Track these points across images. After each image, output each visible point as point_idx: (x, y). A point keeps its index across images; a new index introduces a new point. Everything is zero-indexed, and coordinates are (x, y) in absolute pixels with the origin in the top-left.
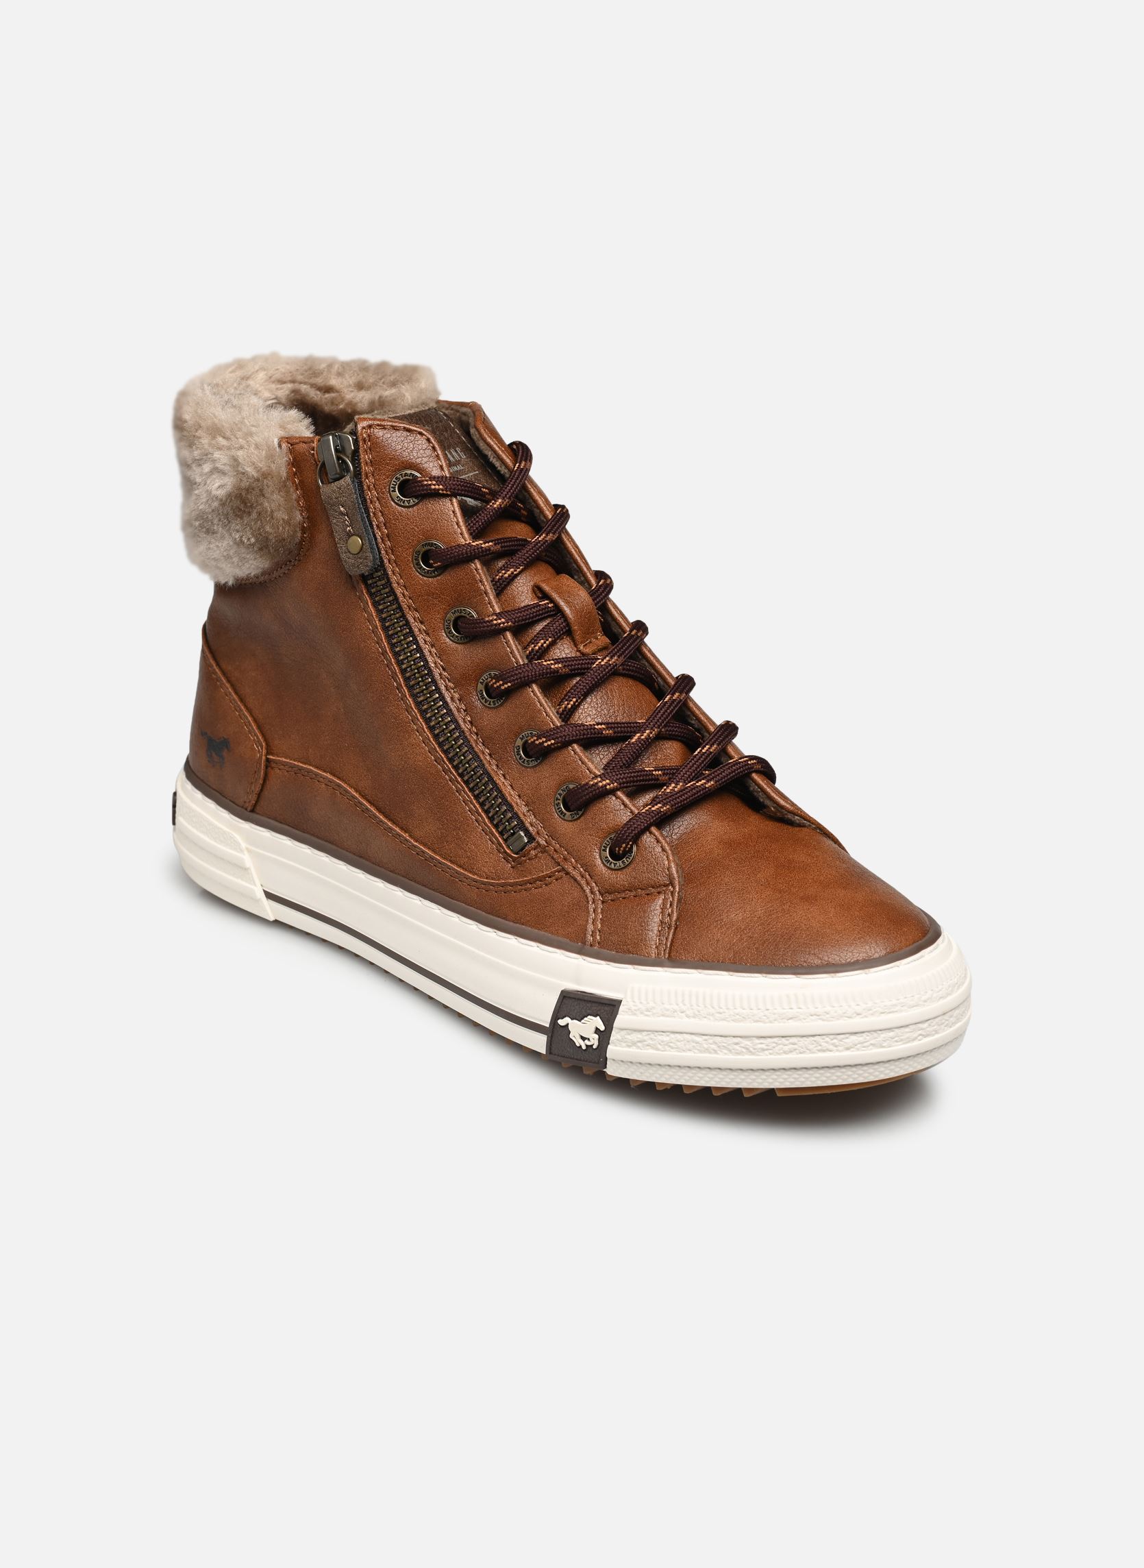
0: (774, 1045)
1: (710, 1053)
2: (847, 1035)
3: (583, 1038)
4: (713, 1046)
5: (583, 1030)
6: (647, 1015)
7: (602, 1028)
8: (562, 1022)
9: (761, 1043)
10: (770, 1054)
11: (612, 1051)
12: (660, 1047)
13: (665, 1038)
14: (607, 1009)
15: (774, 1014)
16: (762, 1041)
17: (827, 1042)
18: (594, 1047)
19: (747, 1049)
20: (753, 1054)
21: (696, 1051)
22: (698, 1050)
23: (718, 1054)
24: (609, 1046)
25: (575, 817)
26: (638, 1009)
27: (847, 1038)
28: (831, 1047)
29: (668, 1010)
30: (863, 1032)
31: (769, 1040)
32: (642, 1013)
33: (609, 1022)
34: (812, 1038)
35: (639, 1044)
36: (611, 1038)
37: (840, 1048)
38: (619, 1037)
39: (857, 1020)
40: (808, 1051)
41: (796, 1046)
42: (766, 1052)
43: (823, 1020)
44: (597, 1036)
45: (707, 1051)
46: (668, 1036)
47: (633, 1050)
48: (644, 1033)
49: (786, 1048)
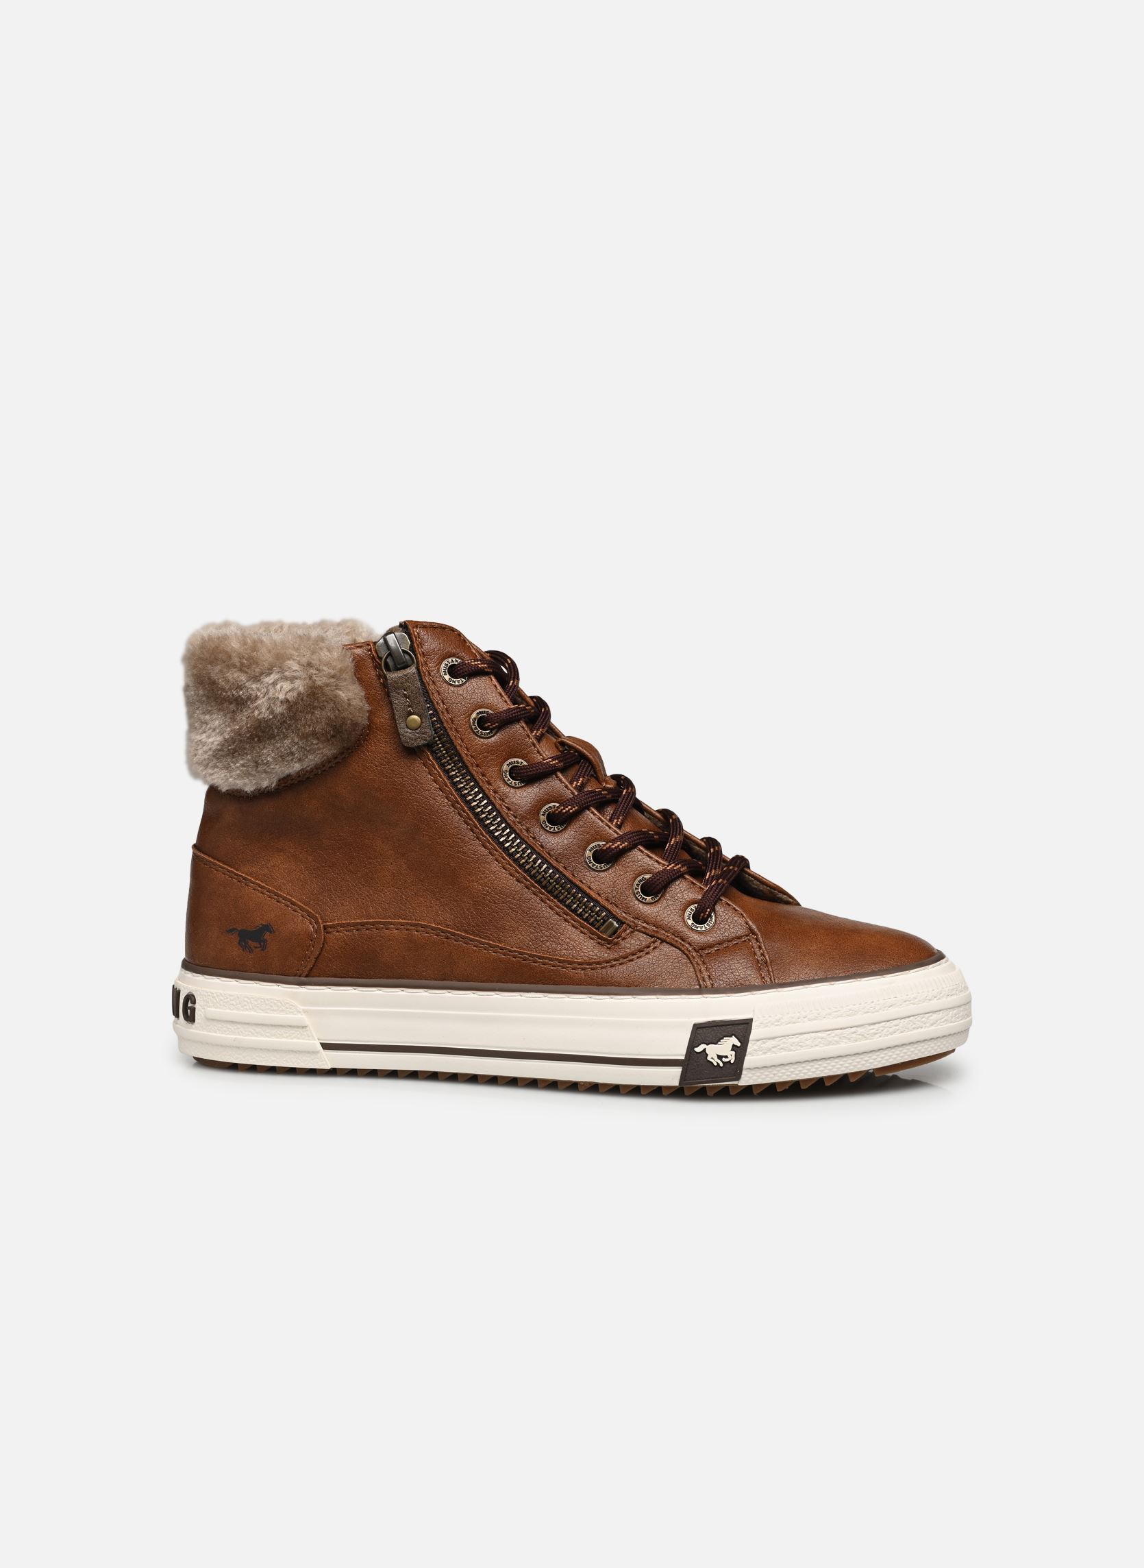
0: (882, 1029)
1: (833, 1044)
2: (931, 1014)
3: (720, 1057)
4: (836, 1039)
5: (720, 1050)
6: (777, 1025)
7: (739, 1044)
8: (698, 1050)
9: (873, 1029)
10: (880, 1036)
11: (749, 1061)
12: (792, 1048)
13: (795, 1040)
14: (742, 1029)
15: (879, 1004)
16: (872, 1027)
17: (919, 1021)
18: (732, 1062)
19: (863, 1035)
20: (867, 1038)
21: (822, 1045)
22: (823, 1044)
23: (840, 1044)
24: (746, 1058)
25: (656, 899)
26: (769, 1022)
27: (931, 1016)
28: (921, 1024)
29: (793, 1018)
30: (940, 1011)
31: (878, 1025)
32: (773, 1024)
33: (744, 1040)
34: (908, 1019)
35: (773, 1050)
36: (748, 1050)
37: (927, 1025)
38: (756, 1047)
39: (934, 1001)
40: (906, 1030)
41: (897, 1027)
42: (877, 1036)
43: (914, 1004)
44: (733, 1053)
45: (830, 1043)
46: (797, 1037)
47: (769, 1055)
48: (778, 1039)
49: (891, 1030)
